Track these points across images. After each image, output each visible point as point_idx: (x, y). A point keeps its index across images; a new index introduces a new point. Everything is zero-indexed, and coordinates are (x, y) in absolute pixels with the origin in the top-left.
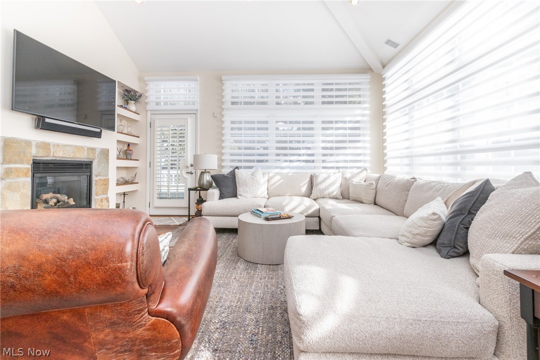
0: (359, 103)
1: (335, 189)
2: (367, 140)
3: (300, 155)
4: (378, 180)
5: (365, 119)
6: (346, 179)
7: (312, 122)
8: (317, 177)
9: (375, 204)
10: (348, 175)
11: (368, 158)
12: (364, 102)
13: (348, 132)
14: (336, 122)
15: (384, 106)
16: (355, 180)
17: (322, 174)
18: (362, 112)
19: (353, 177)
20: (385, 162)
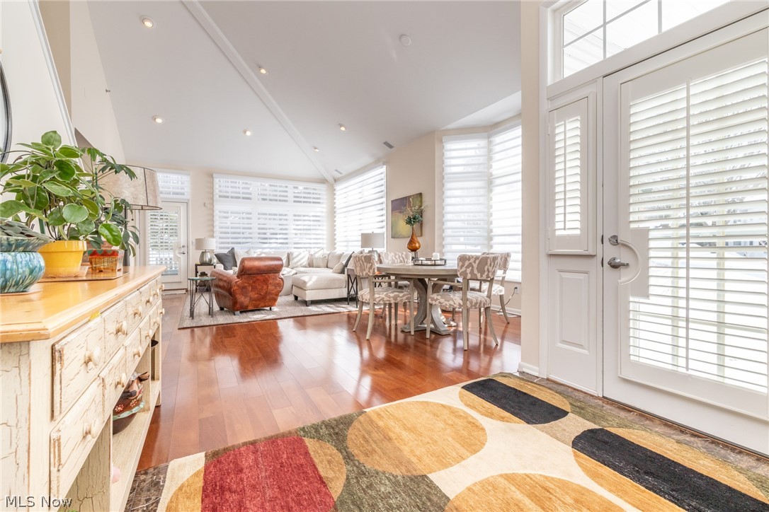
0: (319, 203)
1: (305, 261)
2: (324, 230)
3: (277, 239)
4: (329, 255)
5: (323, 214)
6: (311, 255)
7: (286, 215)
8: (292, 255)
9: (327, 267)
10: (312, 253)
11: (325, 241)
12: (323, 203)
13: (312, 223)
14: (304, 216)
15: (335, 208)
16: (317, 255)
17: (295, 252)
18: (321, 210)
19: (315, 253)
20: (335, 244)
